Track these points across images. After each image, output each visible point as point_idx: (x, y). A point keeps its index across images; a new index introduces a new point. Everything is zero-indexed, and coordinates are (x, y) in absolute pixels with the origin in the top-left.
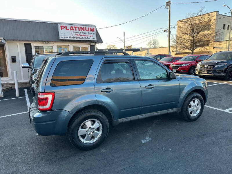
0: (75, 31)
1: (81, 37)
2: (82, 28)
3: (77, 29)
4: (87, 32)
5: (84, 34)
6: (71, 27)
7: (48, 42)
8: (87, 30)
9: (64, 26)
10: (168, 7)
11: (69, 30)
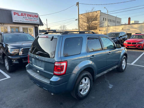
0: (24, 17)
1: (29, 21)
2: (30, 15)
3: (26, 15)
4: (33, 18)
5: (31, 19)
6: (22, 14)
7: (4, 24)
8: (33, 16)
9: (16, 13)
10: (78, 6)
11: (20, 15)
